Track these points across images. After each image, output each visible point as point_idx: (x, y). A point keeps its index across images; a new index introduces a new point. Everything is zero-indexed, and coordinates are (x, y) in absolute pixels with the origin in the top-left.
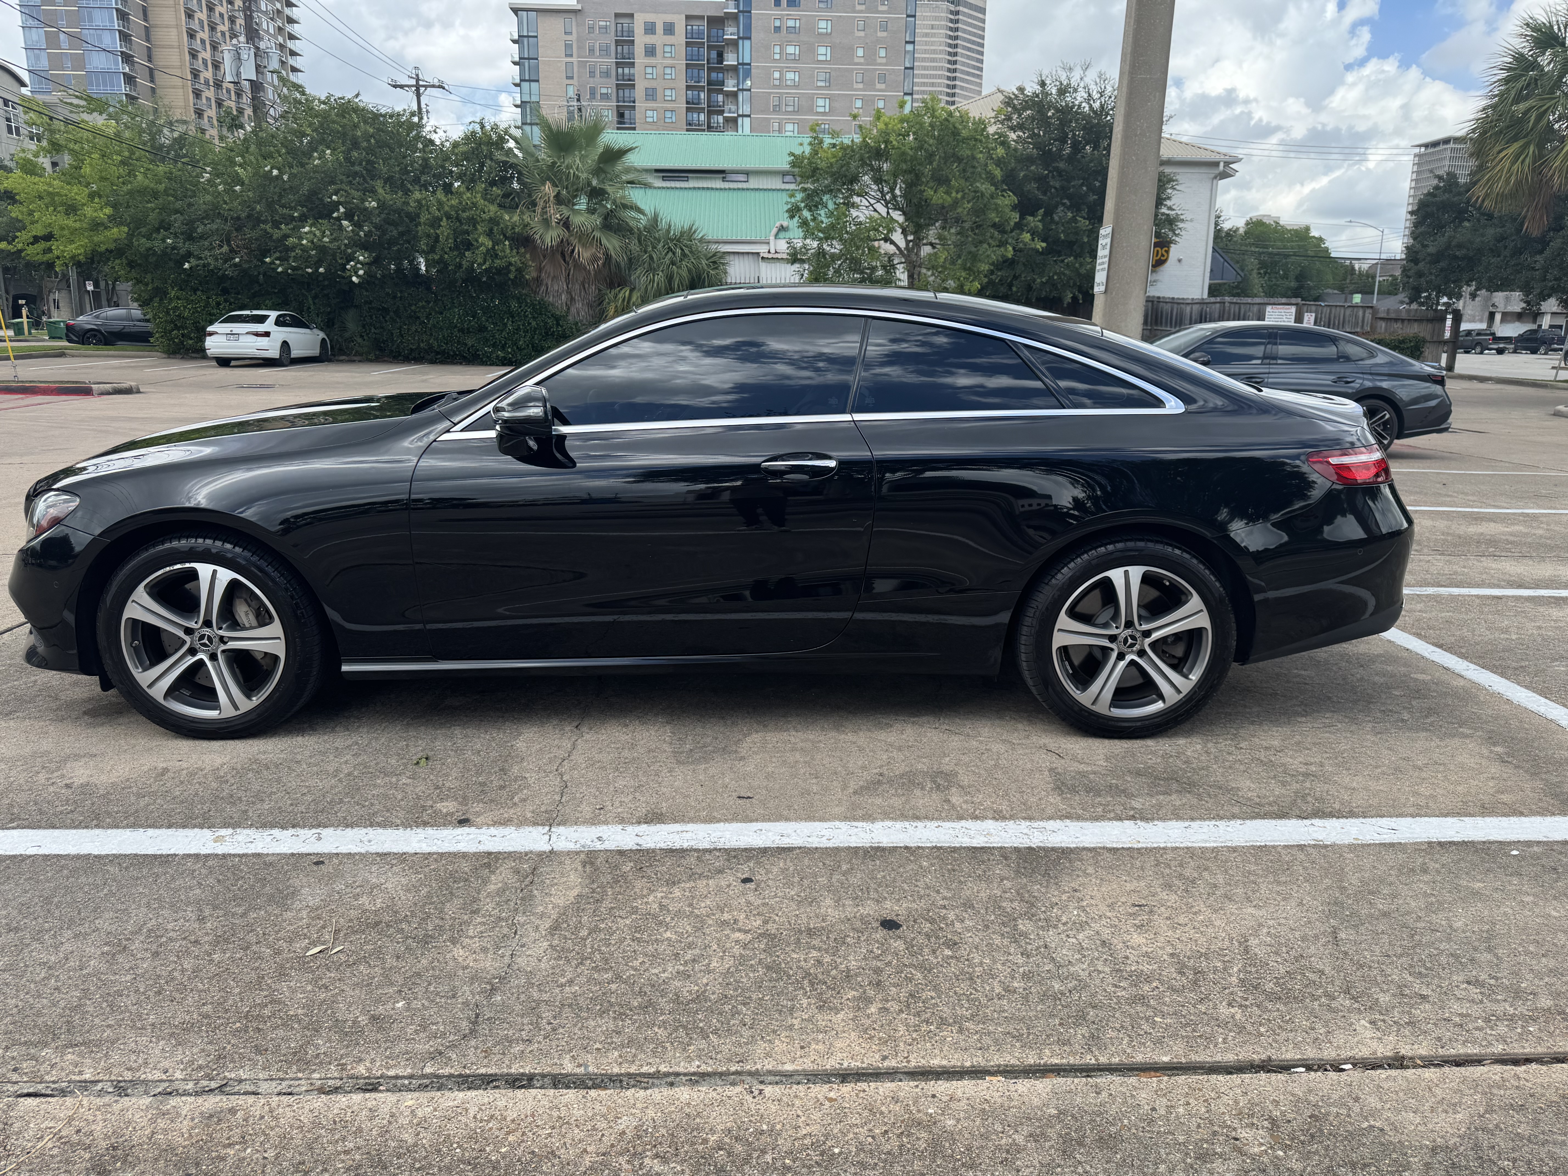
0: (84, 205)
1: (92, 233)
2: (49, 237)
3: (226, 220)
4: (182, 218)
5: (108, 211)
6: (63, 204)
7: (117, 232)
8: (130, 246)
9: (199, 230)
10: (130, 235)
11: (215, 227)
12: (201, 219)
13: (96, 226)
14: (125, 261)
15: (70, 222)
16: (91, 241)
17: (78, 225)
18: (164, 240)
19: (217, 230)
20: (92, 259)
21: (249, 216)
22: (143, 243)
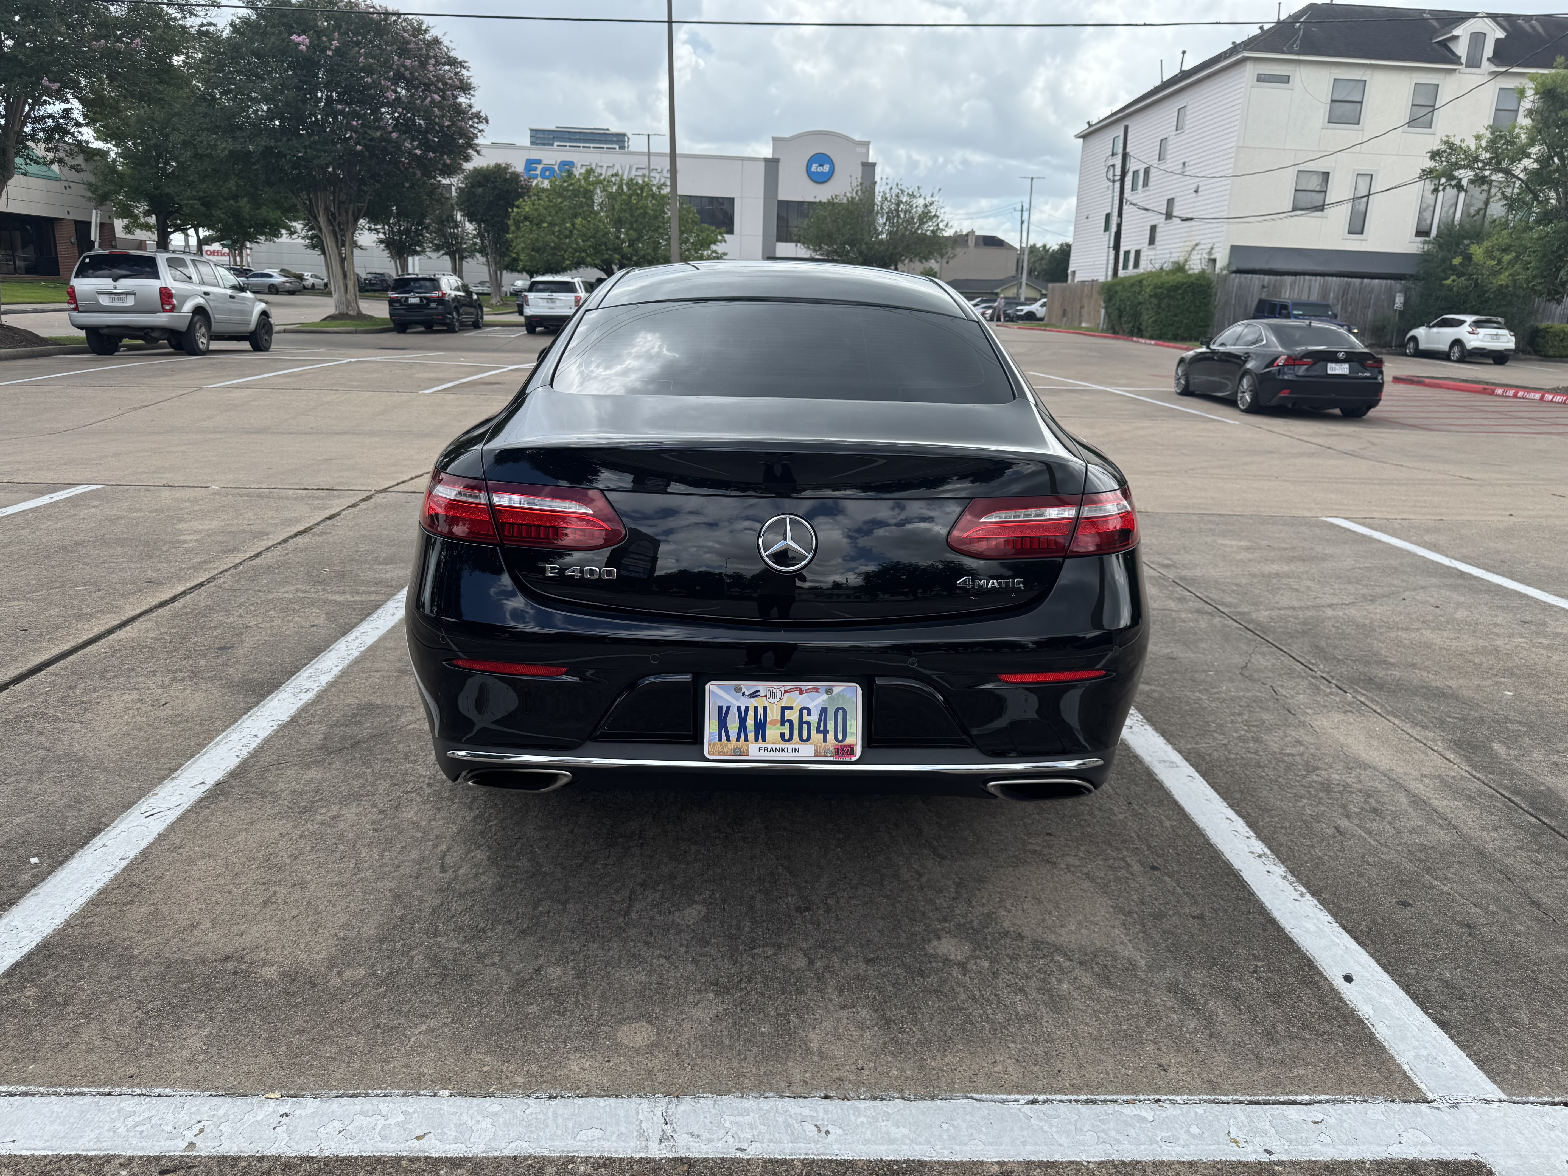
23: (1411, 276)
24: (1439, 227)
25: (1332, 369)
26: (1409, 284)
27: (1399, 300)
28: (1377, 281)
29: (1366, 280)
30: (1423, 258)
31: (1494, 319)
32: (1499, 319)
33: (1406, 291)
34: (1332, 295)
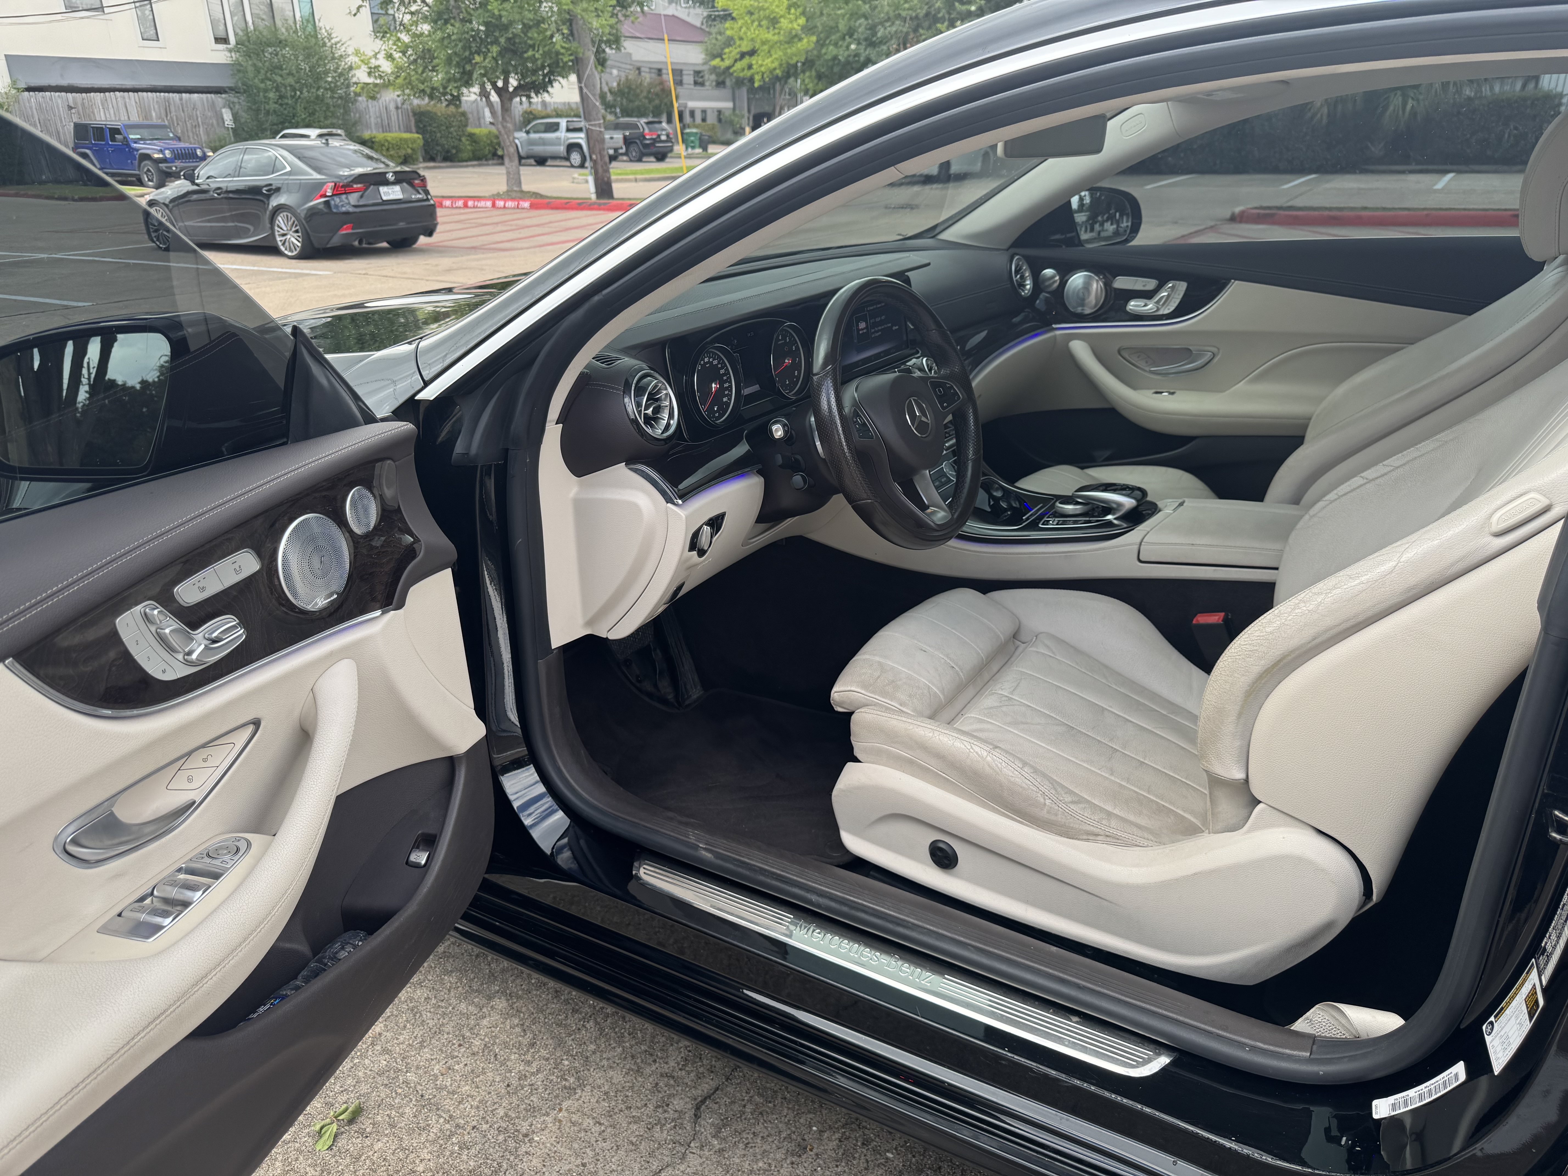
0: (781, 17)
1: (786, 46)
2: (752, 53)
3: (905, 20)
4: (866, 23)
5: (802, 21)
6: (767, 18)
7: (807, 43)
8: (819, 56)
9: (879, 35)
10: (821, 44)
11: (894, 29)
12: (882, 23)
13: (793, 38)
14: (814, 73)
15: (769, 36)
16: (785, 54)
17: (776, 38)
18: (848, 47)
19: (896, 32)
20: (788, 73)
21: (927, 14)
22: (831, 51)
23: (231, 89)
24: (236, 34)
25: (386, 193)
26: (231, 97)
27: (227, 116)
28: (196, 95)
29: (184, 95)
30: (236, 68)
31: (334, 131)
32: (339, 131)
33: (230, 106)
34: (154, 114)
